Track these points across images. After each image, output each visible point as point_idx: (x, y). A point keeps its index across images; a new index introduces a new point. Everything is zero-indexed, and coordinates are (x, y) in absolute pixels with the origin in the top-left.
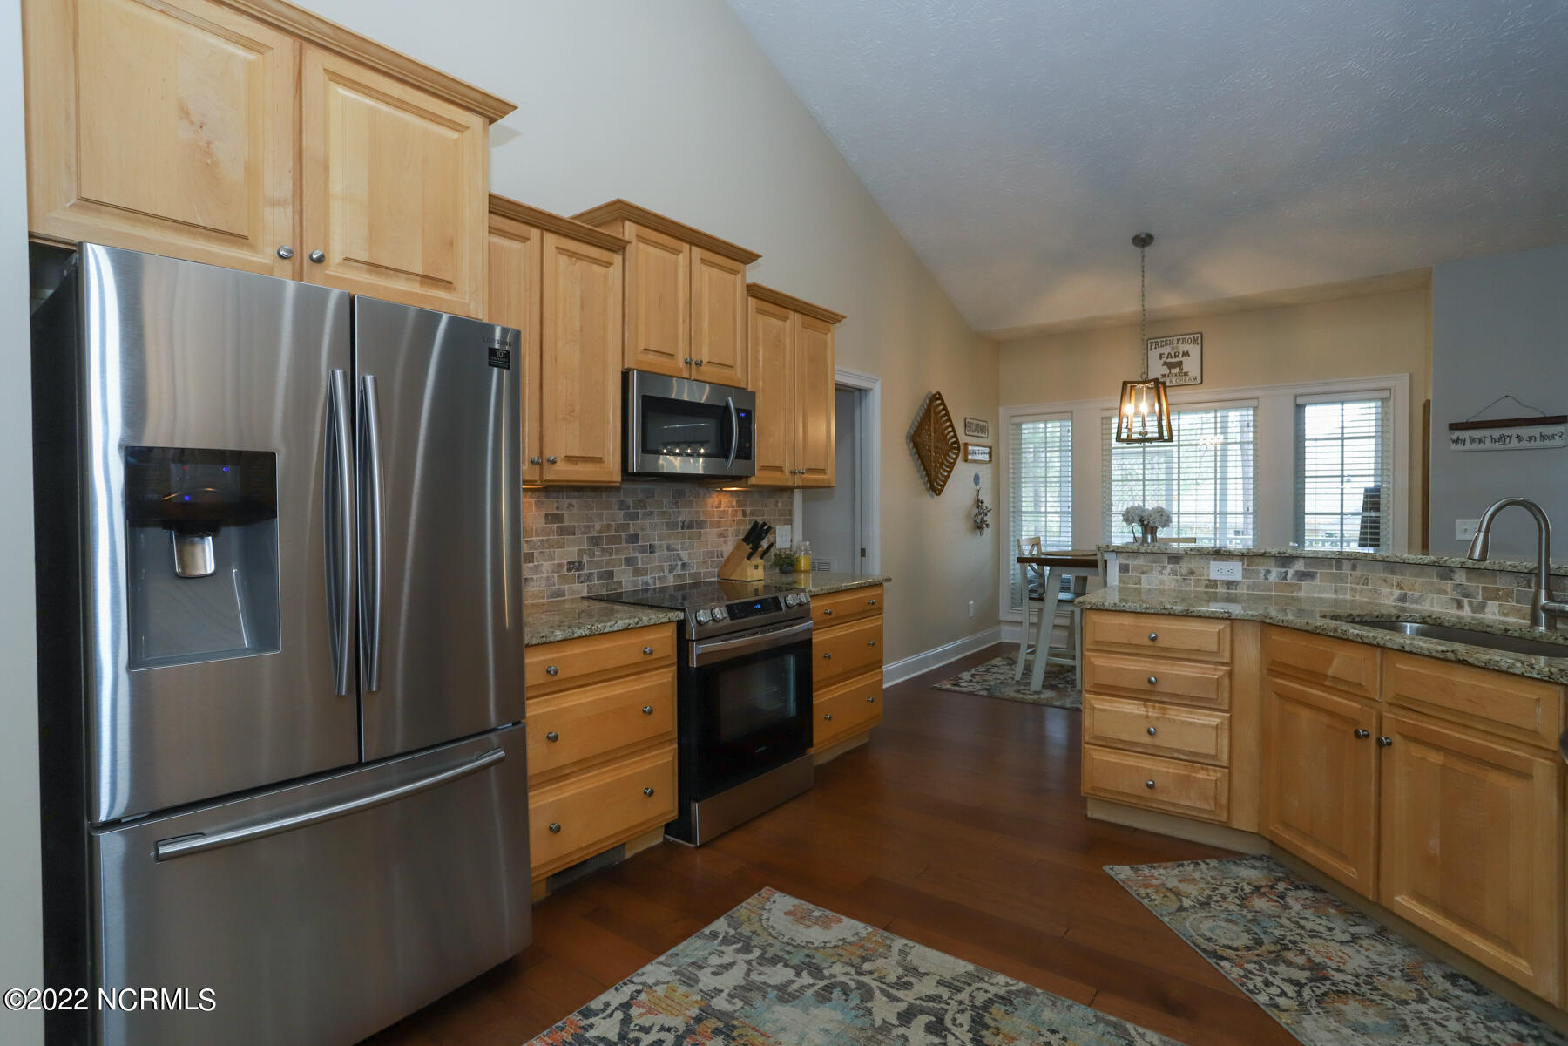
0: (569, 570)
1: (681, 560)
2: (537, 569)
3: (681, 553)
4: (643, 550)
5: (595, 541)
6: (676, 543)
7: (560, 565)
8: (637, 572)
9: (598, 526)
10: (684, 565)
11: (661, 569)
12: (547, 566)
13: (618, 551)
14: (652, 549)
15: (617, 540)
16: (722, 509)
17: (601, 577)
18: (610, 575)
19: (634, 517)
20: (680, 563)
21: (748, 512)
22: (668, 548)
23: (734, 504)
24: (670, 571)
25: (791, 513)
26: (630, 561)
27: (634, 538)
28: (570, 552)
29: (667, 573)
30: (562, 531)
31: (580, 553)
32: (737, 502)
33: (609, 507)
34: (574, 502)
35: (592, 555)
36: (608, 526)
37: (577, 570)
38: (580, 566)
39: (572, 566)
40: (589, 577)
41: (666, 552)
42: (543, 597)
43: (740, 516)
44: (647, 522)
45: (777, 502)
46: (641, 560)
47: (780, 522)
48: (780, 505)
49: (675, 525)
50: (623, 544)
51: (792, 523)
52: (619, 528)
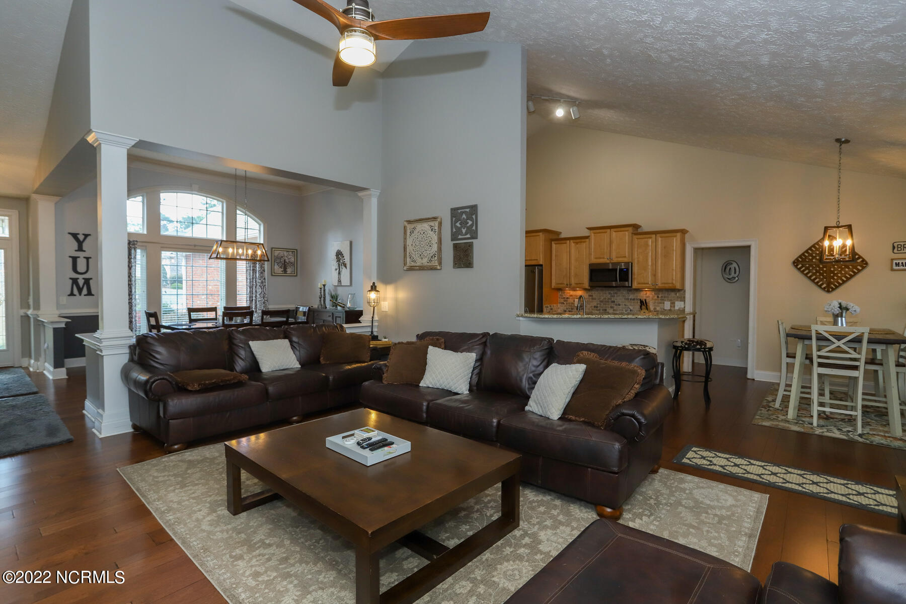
3: (630, 307)
4: (616, 305)
6: (627, 303)
9: (602, 298)
10: (631, 310)
11: (623, 310)
13: (608, 305)
14: (619, 305)
15: (608, 302)
16: (647, 295)
17: (603, 310)
19: (614, 296)
20: (629, 309)
22: (625, 305)
24: (626, 311)
25: (684, 298)
26: (611, 307)
27: (614, 302)
28: (595, 304)
29: (624, 312)
30: (593, 299)
33: (606, 294)
35: (600, 304)
36: (605, 299)
38: (597, 307)
39: (595, 307)
40: (600, 310)
43: (656, 297)
44: (618, 298)
45: (676, 294)
46: (615, 307)
47: (678, 300)
48: (678, 295)
49: (628, 299)
50: (610, 303)
51: (684, 301)
52: (609, 299)
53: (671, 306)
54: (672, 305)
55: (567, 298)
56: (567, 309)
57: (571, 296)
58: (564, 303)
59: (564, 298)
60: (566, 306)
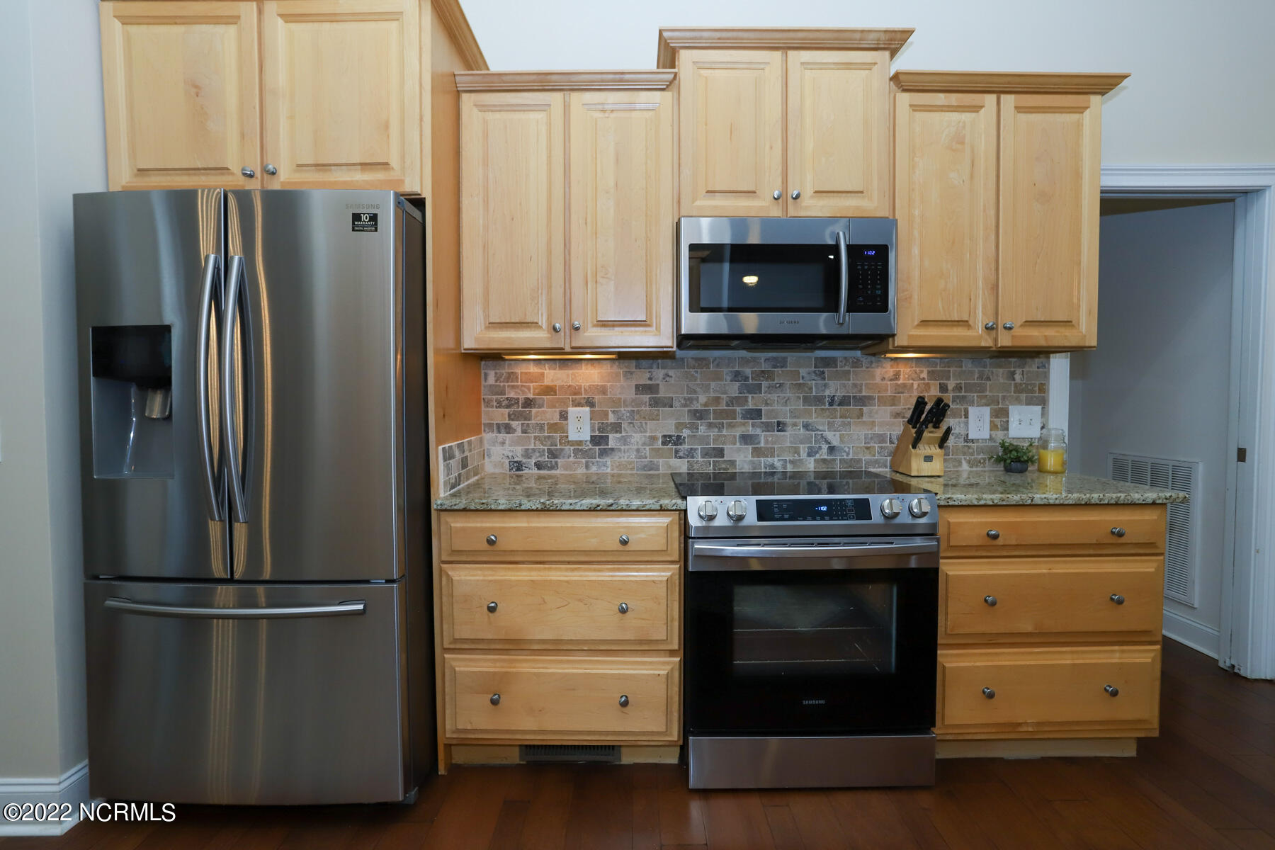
0: (664, 443)
1: (827, 442)
2: (625, 440)
3: (829, 435)
4: (767, 427)
5: (699, 415)
6: (820, 422)
7: (653, 438)
8: (757, 452)
9: (703, 399)
10: (832, 449)
11: (797, 451)
12: (637, 438)
13: (730, 426)
14: (781, 426)
15: (731, 415)
16: (901, 382)
17: (706, 454)
18: (720, 452)
19: (758, 389)
20: (825, 447)
21: (950, 387)
22: (806, 426)
23: (924, 375)
24: (809, 455)
25: (1043, 389)
26: (746, 439)
27: (756, 414)
28: (666, 425)
29: (804, 455)
30: (656, 403)
31: (679, 426)
32: (929, 372)
33: (718, 377)
34: (671, 373)
35: (695, 429)
36: (717, 400)
37: (675, 444)
38: (678, 440)
39: (667, 439)
40: (691, 453)
41: (802, 431)
42: (632, 469)
44: (774, 396)
45: (1013, 373)
46: (764, 438)
47: (1018, 401)
48: (1018, 377)
49: (819, 400)
50: (739, 420)
51: (1043, 402)
52: (732, 401)
53: (993, 427)
54: (998, 421)
55: (529, 403)
56: (527, 454)
57: (550, 390)
58: (508, 429)
59: (511, 403)
60: (517, 442)
